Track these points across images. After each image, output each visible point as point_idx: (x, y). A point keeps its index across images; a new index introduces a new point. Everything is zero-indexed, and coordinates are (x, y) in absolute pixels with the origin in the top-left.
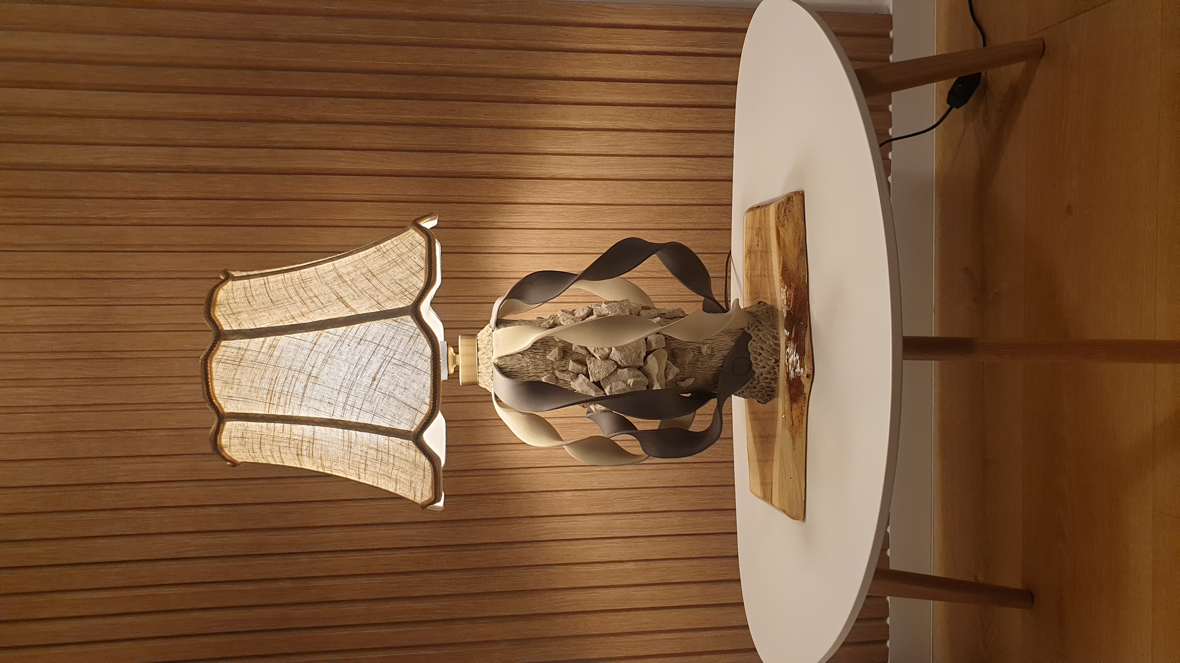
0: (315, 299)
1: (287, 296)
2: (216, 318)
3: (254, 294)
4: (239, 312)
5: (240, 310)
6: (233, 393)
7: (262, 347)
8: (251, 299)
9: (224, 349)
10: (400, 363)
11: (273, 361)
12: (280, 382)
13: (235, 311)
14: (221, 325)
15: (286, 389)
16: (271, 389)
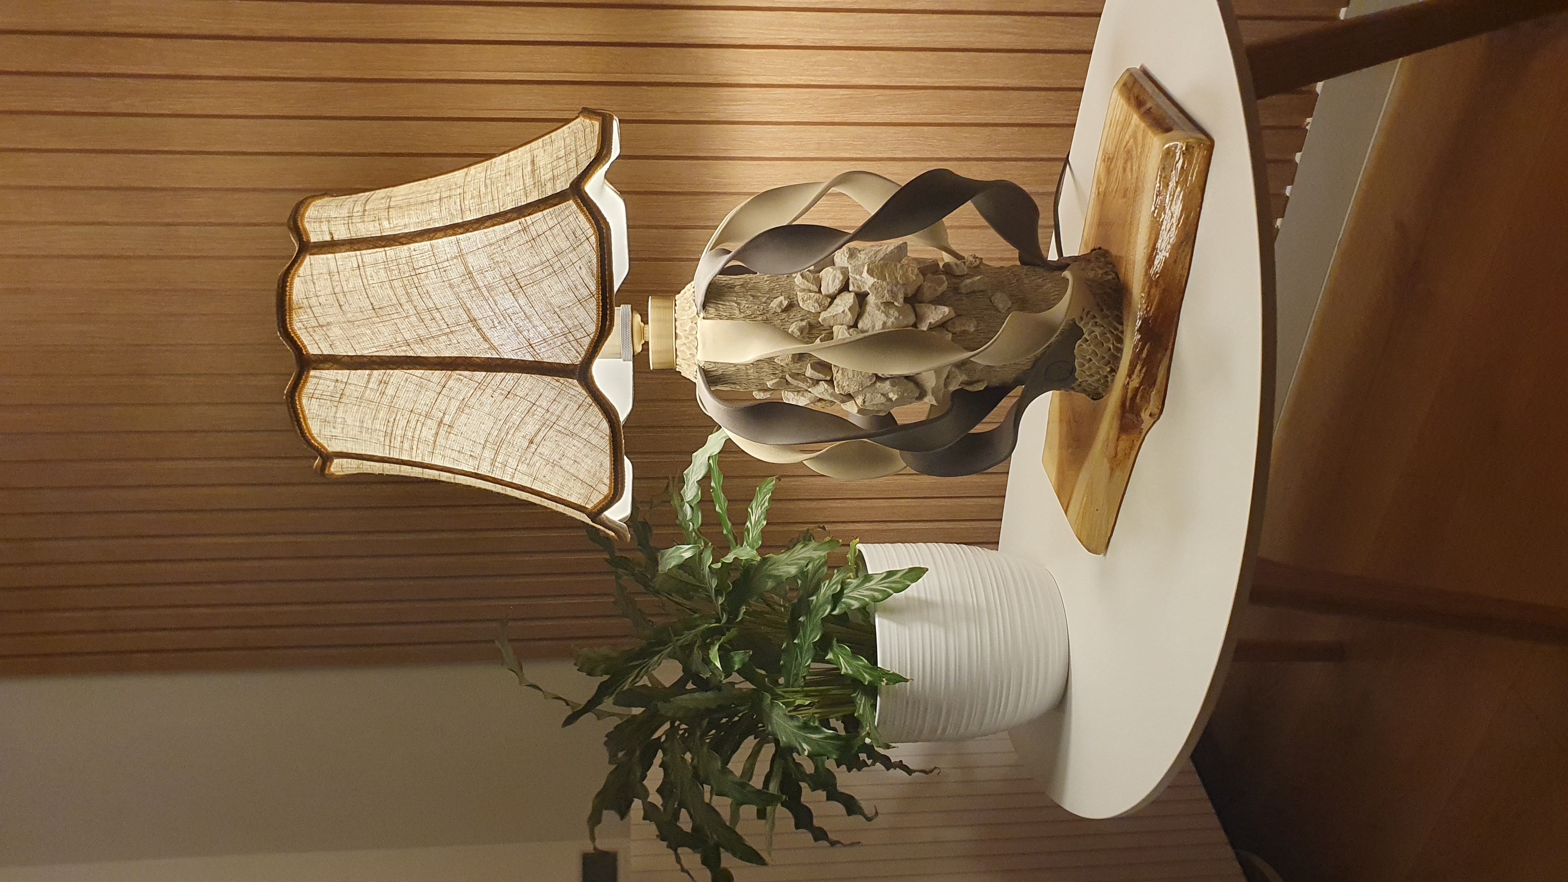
0: (437, 314)
2: (295, 333)
9: (315, 380)
14: (305, 346)
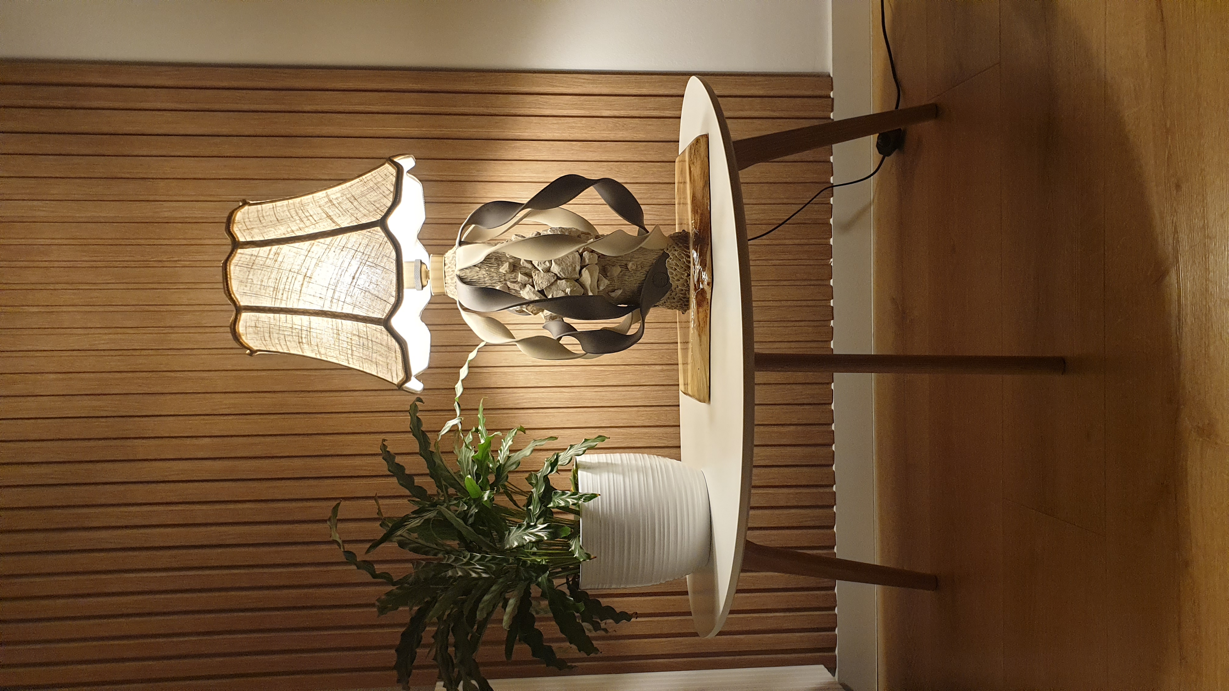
0: (310, 218)
1: (289, 216)
2: (234, 232)
3: (264, 215)
4: (252, 228)
5: (253, 226)
6: (247, 290)
7: (269, 254)
8: (261, 219)
9: (240, 255)
10: (373, 265)
11: (277, 266)
12: (283, 281)
13: (249, 227)
14: (238, 238)
15: (287, 287)
16: (276, 287)
